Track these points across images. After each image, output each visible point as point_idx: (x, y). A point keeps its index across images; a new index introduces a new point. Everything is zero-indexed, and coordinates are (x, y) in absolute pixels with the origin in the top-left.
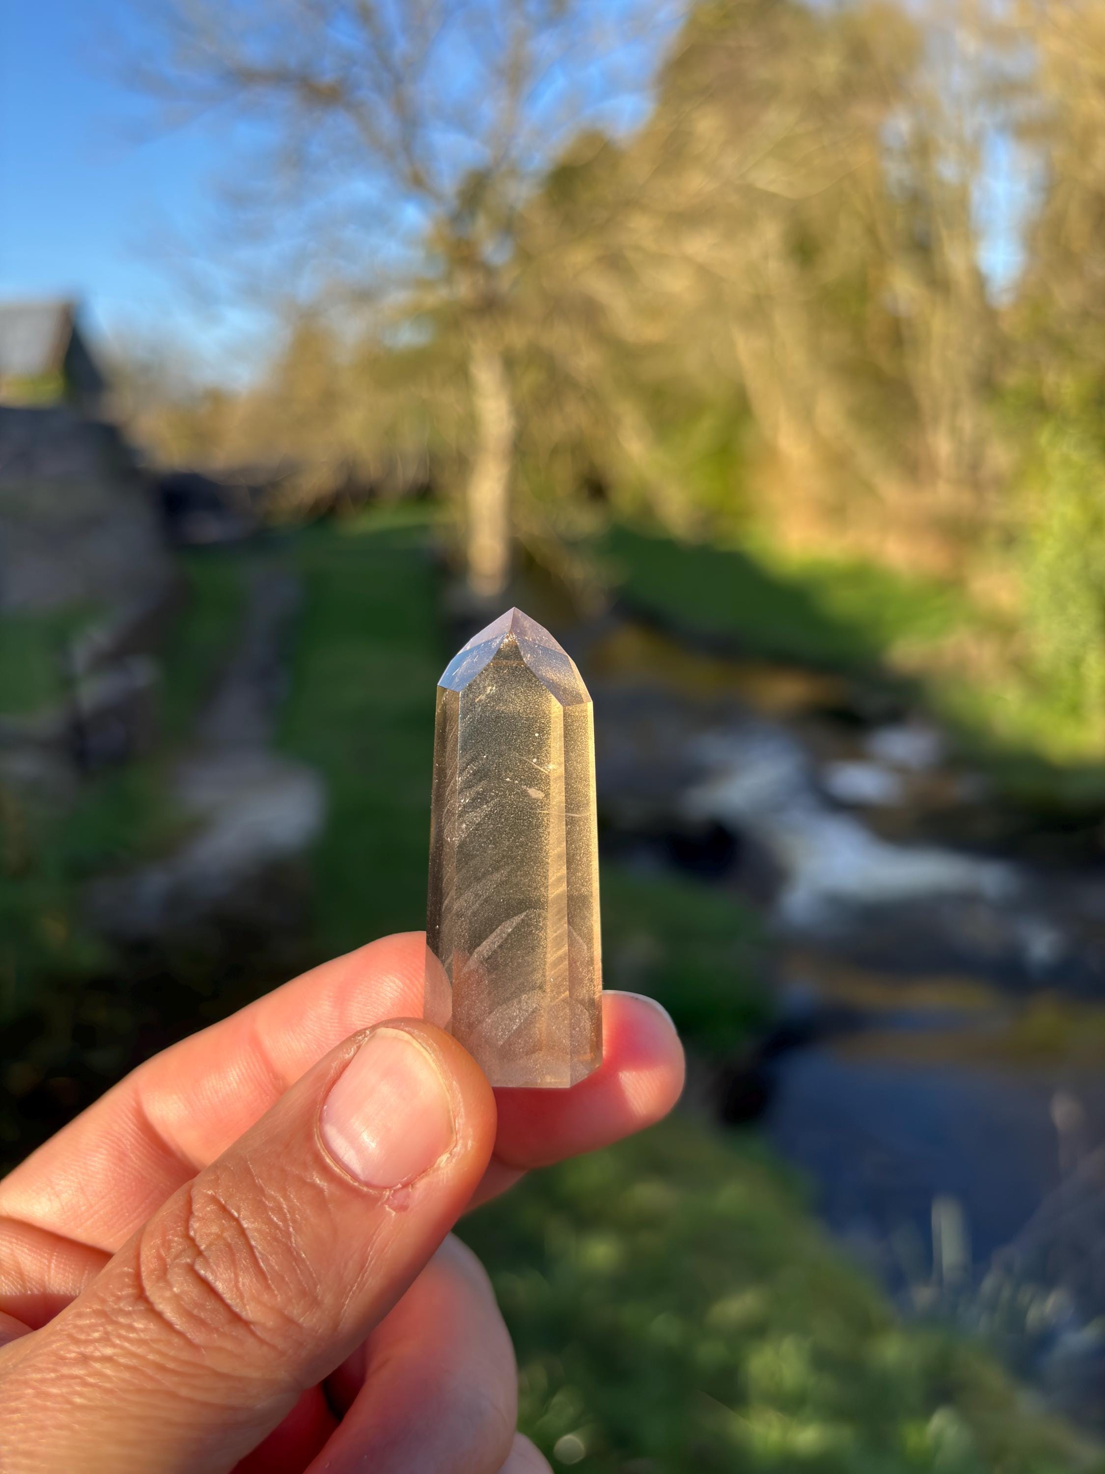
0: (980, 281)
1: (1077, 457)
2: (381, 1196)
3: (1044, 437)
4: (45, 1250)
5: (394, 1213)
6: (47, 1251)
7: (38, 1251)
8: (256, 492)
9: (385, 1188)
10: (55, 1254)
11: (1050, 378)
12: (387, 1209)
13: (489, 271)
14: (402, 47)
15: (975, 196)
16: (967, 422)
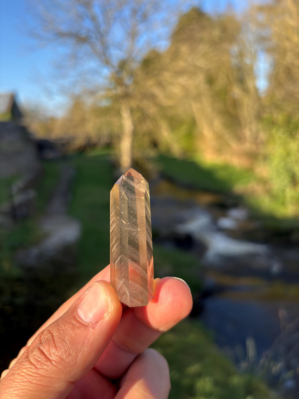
0: (256, 90)
1: (283, 136)
2: (89, 325)
3: (274, 131)
5: (92, 330)
8: (63, 145)
9: (90, 323)
11: (275, 116)
12: (90, 328)
13: (126, 86)
14: (103, 27)
15: (255, 68)
16: (254, 127)
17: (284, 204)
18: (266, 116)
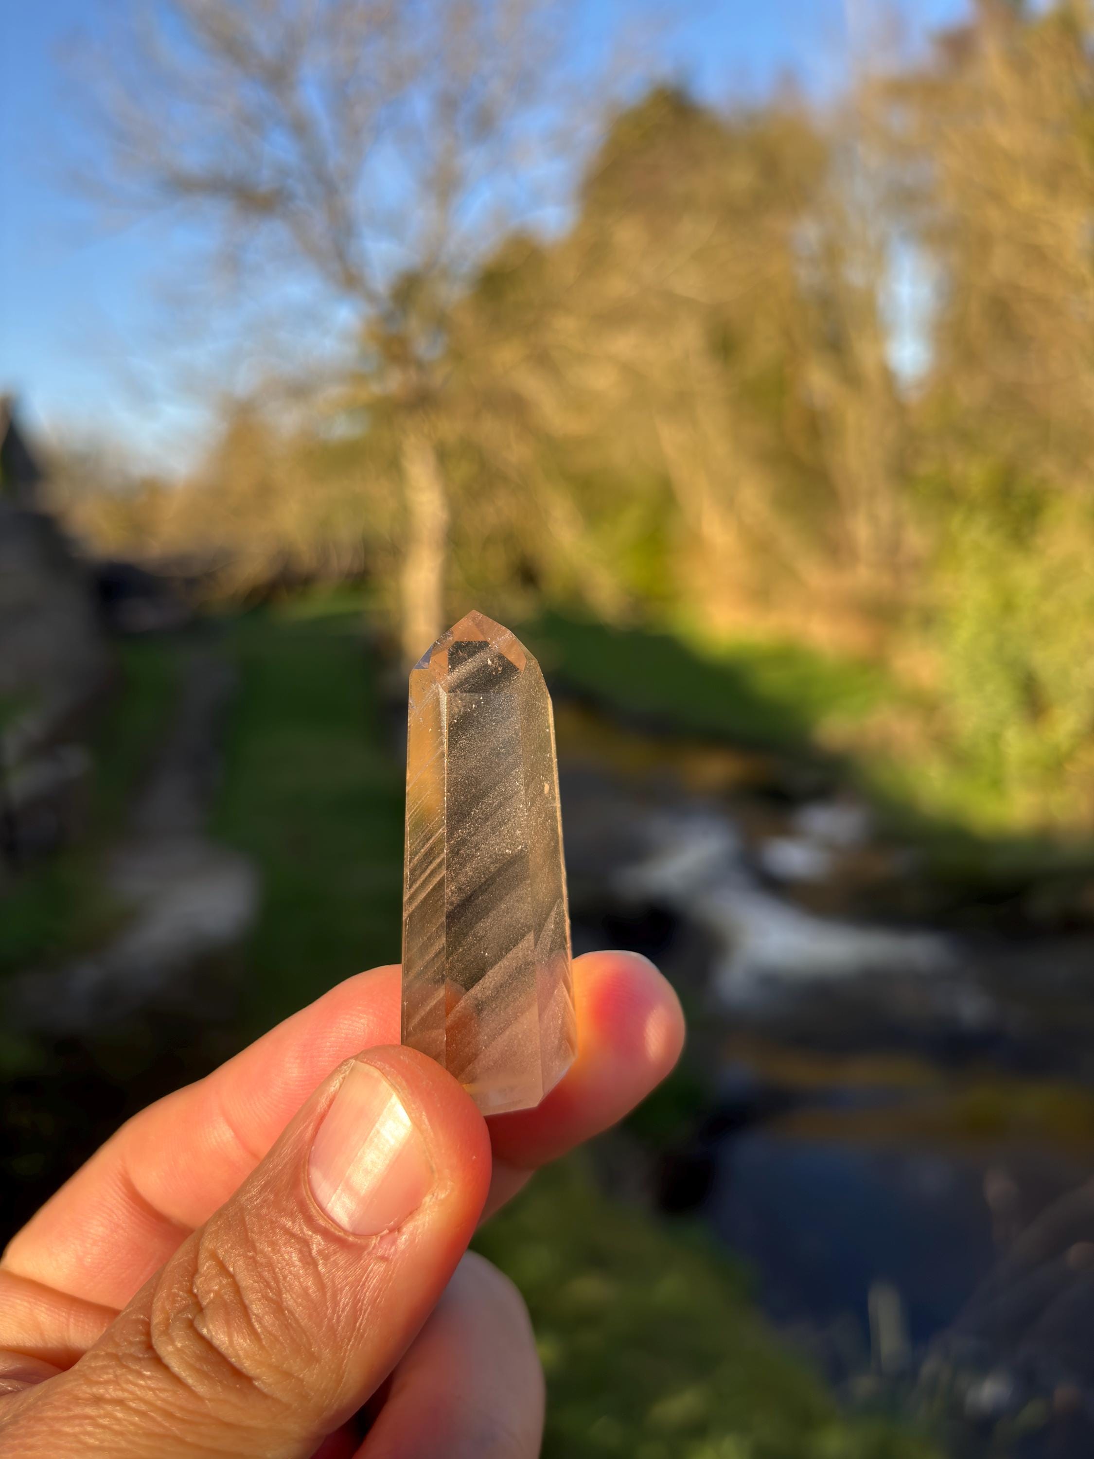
0: (888, 377)
2: (368, 1244)
3: (956, 522)
4: (62, 1308)
6: (65, 1310)
7: (56, 1310)
9: (371, 1236)
10: (73, 1312)
11: (958, 467)
13: (421, 366)
15: (881, 299)
16: (884, 510)
17: (997, 784)
18: (926, 468)
